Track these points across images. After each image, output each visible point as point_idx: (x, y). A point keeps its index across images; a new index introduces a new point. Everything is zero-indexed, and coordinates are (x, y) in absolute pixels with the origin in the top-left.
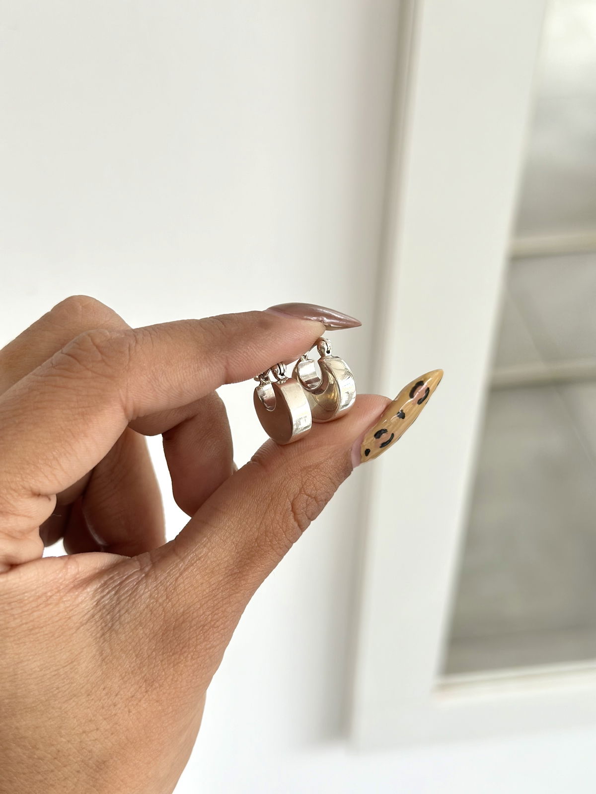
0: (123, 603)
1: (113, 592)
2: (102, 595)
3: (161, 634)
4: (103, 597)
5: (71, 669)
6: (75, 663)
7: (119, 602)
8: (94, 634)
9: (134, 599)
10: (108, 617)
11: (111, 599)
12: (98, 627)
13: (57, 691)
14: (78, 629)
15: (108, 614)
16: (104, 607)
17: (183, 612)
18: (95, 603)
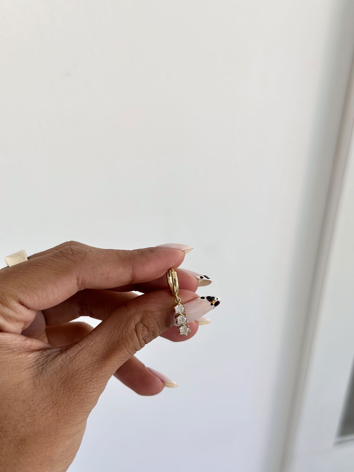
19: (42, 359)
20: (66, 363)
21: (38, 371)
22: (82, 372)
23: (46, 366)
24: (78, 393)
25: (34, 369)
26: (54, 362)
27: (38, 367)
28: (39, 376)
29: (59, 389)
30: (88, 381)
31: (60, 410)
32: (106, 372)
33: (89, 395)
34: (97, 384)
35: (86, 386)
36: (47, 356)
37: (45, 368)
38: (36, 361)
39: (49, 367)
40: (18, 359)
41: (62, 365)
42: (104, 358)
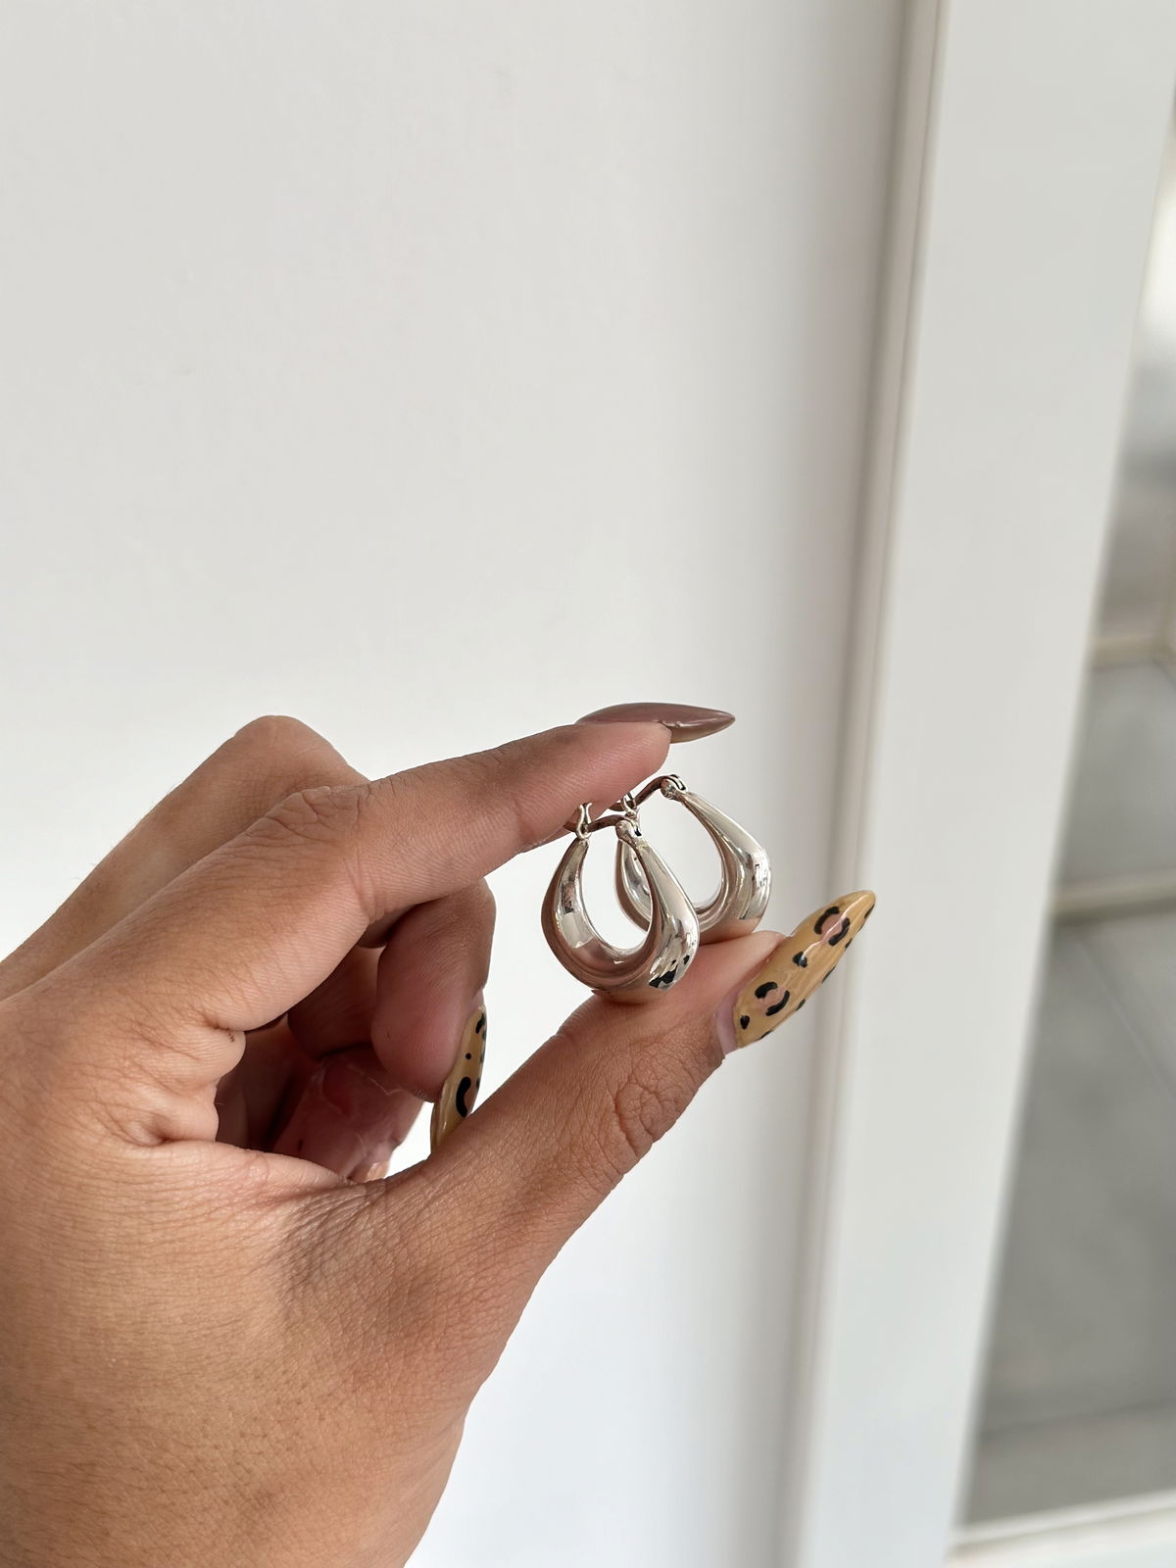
0: (329, 1243)
1: (316, 1224)
2: (298, 1224)
3: (387, 1299)
4: (299, 1228)
5: (233, 1330)
6: (240, 1323)
8: (278, 1285)
9: (347, 1238)
10: (304, 1261)
11: (312, 1234)
12: (285, 1274)
13: (207, 1361)
14: (255, 1270)
15: (305, 1255)
16: (299, 1243)
17: (427, 1268)
18: (285, 1236)
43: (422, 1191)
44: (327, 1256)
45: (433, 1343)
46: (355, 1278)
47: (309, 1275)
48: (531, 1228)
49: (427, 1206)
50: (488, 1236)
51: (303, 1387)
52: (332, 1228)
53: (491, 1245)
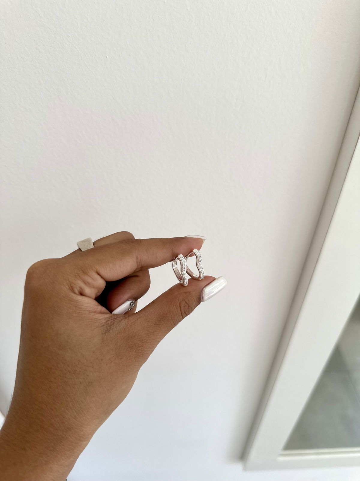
0: (115, 324)
1: (112, 320)
5: (90, 340)
6: (92, 339)
7: (114, 324)
10: (109, 327)
11: (111, 322)
14: (97, 327)
15: (109, 326)
16: (108, 324)
17: (136, 332)
18: (105, 322)
19: (110, 321)
20: (128, 326)
21: (107, 330)
22: (140, 334)
23: (113, 326)
24: (136, 350)
25: (104, 328)
26: (119, 325)
27: (106, 327)
28: (107, 333)
29: (122, 346)
30: (143, 341)
31: (121, 362)
32: (157, 336)
33: (144, 352)
34: (150, 345)
35: (142, 345)
36: (114, 319)
37: (112, 327)
38: (106, 322)
39: (115, 327)
40: (92, 319)
41: (125, 327)
42: (156, 325)
43: (137, 316)
44: (114, 327)
45: (135, 350)
46: (120, 333)
47: (110, 330)
48: (159, 328)
49: (137, 319)
50: (150, 328)
51: (104, 356)
52: (116, 321)
53: (150, 330)
